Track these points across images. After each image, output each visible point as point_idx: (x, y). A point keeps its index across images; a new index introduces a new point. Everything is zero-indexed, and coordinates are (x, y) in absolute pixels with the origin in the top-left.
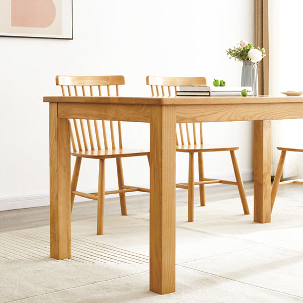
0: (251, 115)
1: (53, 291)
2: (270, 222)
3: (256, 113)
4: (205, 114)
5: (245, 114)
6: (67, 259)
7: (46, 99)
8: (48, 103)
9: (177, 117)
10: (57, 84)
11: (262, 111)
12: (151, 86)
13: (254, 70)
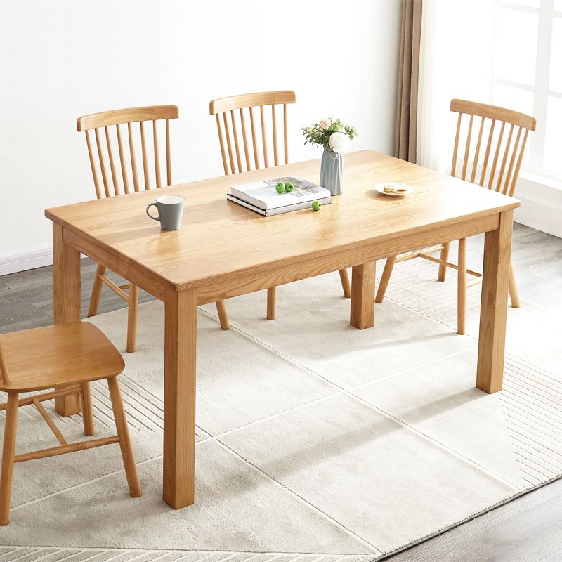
0: (307, 272)
2: (373, 326)
3: (314, 268)
5: (298, 272)
9: (199, 298)
10: (79, 131)
11: (323, 264)
12: (217, 115)
13: (337, 160)
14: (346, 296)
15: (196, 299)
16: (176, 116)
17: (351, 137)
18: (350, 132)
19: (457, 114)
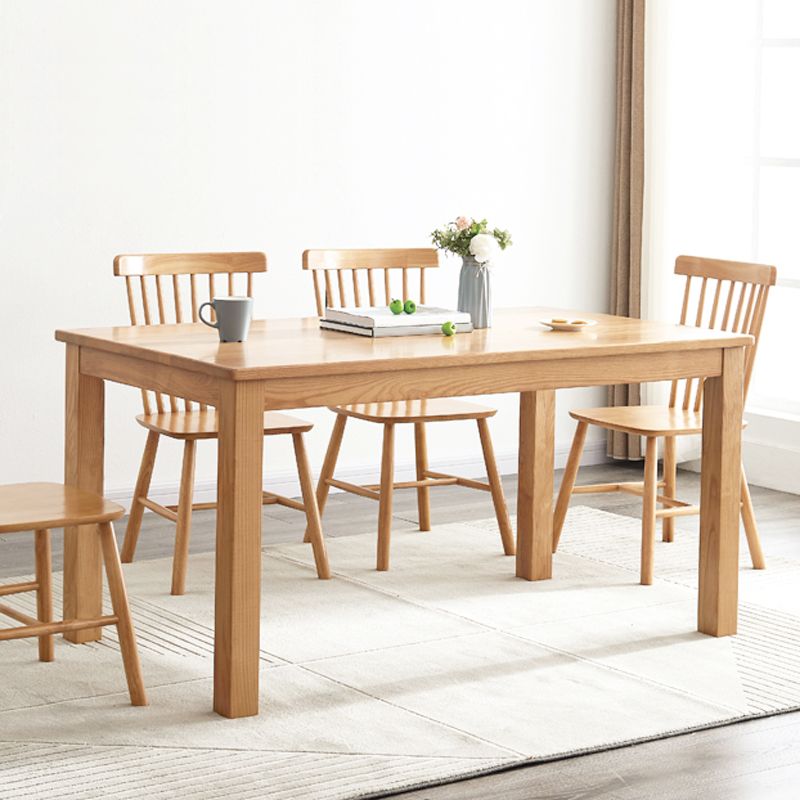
0: (427, 389)
1: (43, 702)
2: (550, 578)
3: (438, 384)
4: (323, 392)
5: (413, 387)
6: (93, 644)
7: (60, 336)
8: (64, 344)
9: (266, 400)
10: (116, 274)
11: (450, 381)
12: (314, 271)
13: (481, 276)
14: (508, 552)
15: (263, 399)
16: (263, 269)
17: (502, 245)
18: (502, 239)
19: (684, 278)
